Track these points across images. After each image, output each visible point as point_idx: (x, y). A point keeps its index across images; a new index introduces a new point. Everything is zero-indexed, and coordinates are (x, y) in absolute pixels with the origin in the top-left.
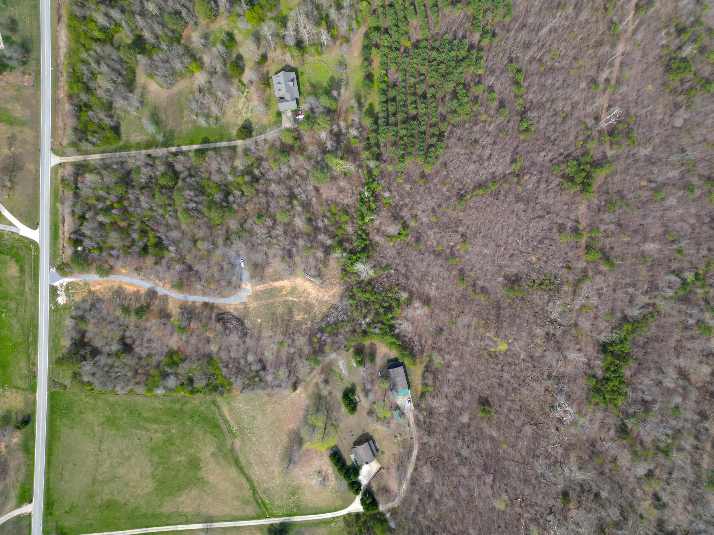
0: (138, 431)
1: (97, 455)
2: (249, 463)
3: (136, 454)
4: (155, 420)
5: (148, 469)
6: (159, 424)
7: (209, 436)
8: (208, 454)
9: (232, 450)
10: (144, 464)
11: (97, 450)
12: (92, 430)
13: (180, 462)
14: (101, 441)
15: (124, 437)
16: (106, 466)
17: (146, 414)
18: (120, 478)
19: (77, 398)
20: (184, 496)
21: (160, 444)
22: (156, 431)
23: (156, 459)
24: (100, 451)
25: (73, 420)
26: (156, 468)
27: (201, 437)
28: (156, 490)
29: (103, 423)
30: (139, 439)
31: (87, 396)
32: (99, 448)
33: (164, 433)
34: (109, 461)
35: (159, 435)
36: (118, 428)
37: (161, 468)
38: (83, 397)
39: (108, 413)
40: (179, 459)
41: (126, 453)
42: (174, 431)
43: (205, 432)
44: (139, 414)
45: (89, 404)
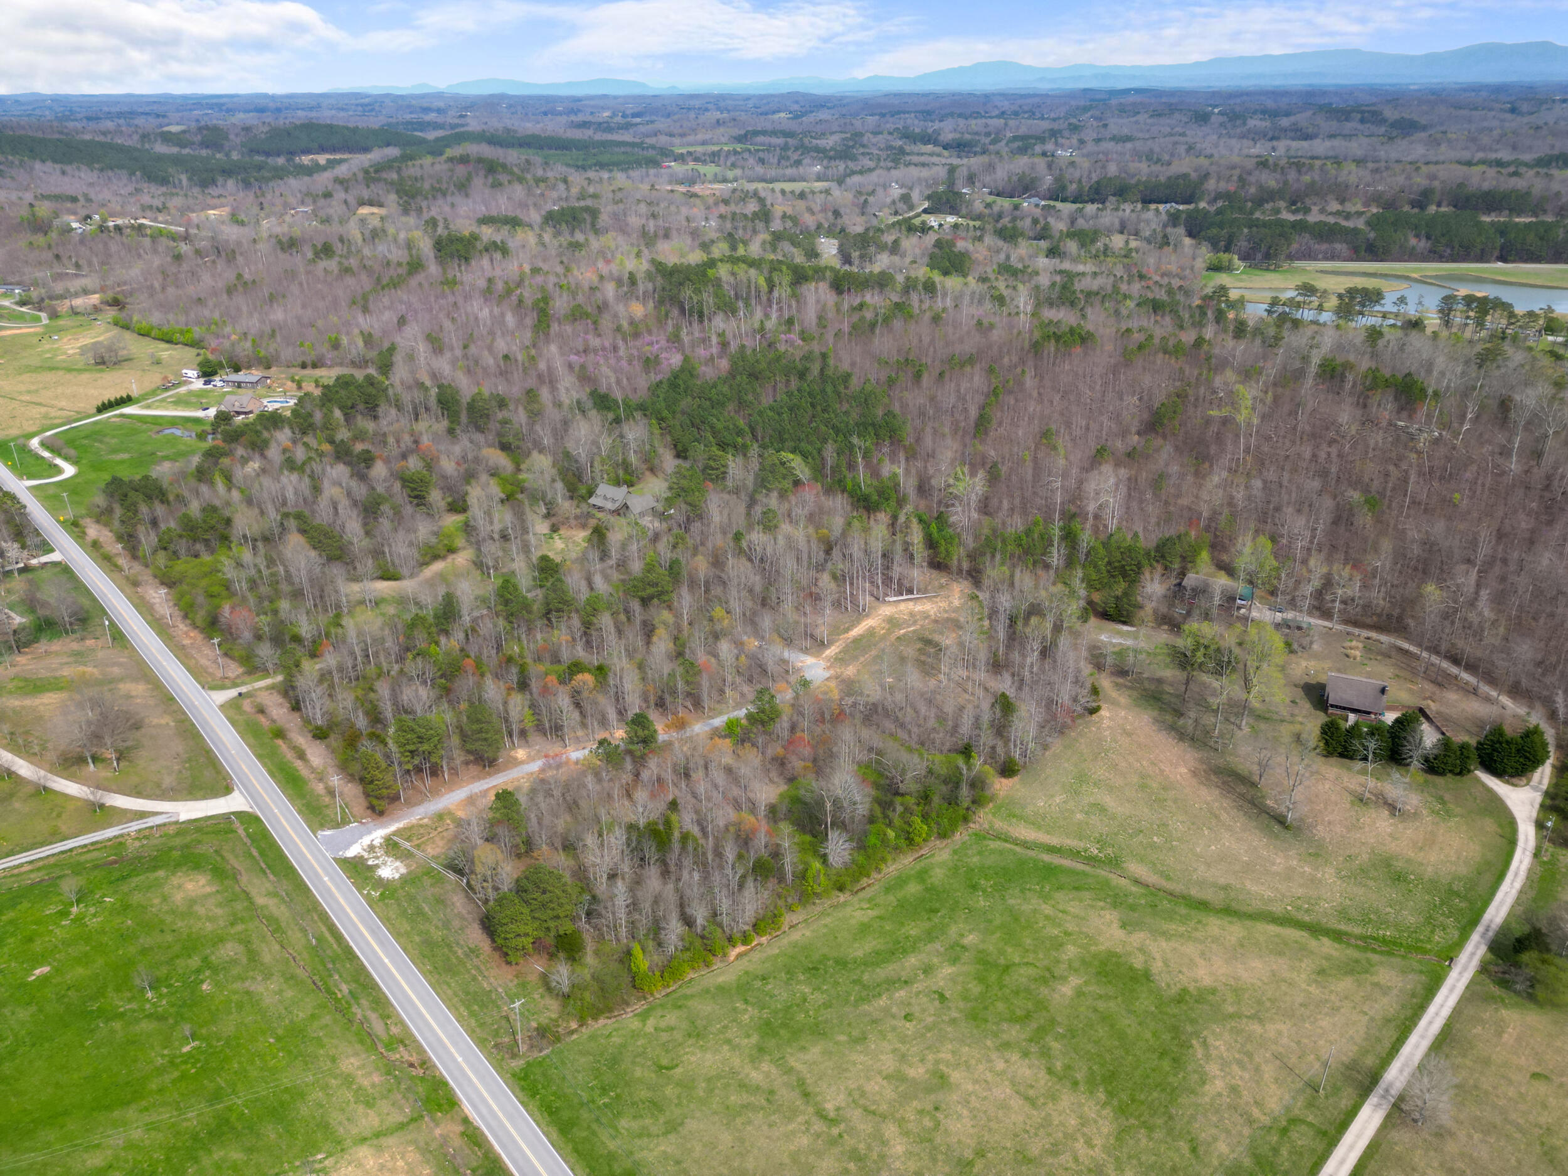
0: (883, 1001)
1: (834, 1142)
2: (1225, 888)
3: (945, 1055)
4: (897, 949)
5: (1025, 1070)
6: (914, 948)
7: (1059, 896)
8: (1119, 934)
9: (1152, 890)
10: (1000, 1065)
11: (818, 1126)
12: (743, 1086)
13: (1079, 993)
14: (806, 1095)
15: (862, 1039)
16: (899, 1149)
17: (859, 950)
18: (980, 1153)
19: (616, 1040)
20: (1213, 1069)
21: (976, 989)
22: (928, 970)
23: (1013, 1032)
24: (833, 1122)
25: (656, 1106)
26: (1045, 1053)
27: (1047, 910)
28: (1122, 1111)
29: (761, 1050)
30: (908, 1017)
31: (644, 1016)
32: (821, 1115)
33: (954, 961)
34: (890, 1130)
35: (948, 970)
36: (819, 1031)
37: (1056, 1045)
38: (635, 1024)
39: (749, 1015)
40: (1067, 990)
41: (917, 1072)
42: (970, 939)
43: (1045, 897)
44: (842, 963)
45: (671, 1029)
